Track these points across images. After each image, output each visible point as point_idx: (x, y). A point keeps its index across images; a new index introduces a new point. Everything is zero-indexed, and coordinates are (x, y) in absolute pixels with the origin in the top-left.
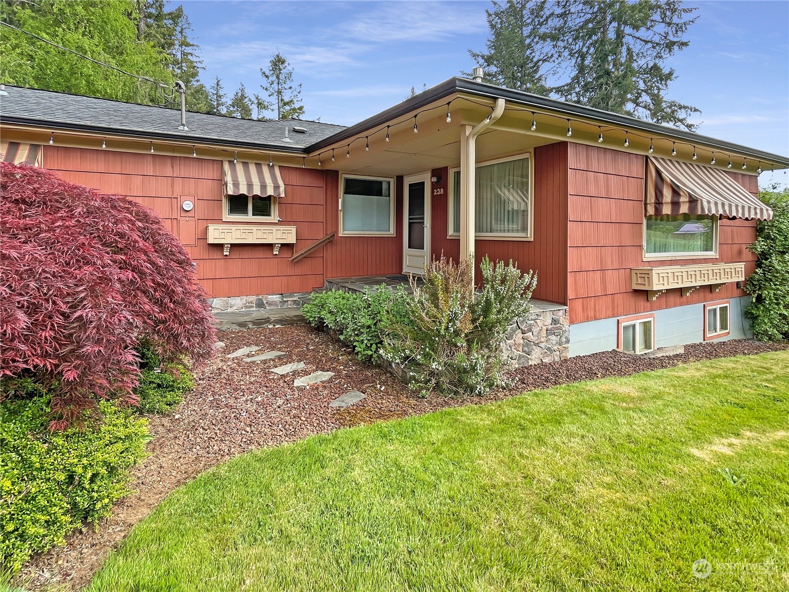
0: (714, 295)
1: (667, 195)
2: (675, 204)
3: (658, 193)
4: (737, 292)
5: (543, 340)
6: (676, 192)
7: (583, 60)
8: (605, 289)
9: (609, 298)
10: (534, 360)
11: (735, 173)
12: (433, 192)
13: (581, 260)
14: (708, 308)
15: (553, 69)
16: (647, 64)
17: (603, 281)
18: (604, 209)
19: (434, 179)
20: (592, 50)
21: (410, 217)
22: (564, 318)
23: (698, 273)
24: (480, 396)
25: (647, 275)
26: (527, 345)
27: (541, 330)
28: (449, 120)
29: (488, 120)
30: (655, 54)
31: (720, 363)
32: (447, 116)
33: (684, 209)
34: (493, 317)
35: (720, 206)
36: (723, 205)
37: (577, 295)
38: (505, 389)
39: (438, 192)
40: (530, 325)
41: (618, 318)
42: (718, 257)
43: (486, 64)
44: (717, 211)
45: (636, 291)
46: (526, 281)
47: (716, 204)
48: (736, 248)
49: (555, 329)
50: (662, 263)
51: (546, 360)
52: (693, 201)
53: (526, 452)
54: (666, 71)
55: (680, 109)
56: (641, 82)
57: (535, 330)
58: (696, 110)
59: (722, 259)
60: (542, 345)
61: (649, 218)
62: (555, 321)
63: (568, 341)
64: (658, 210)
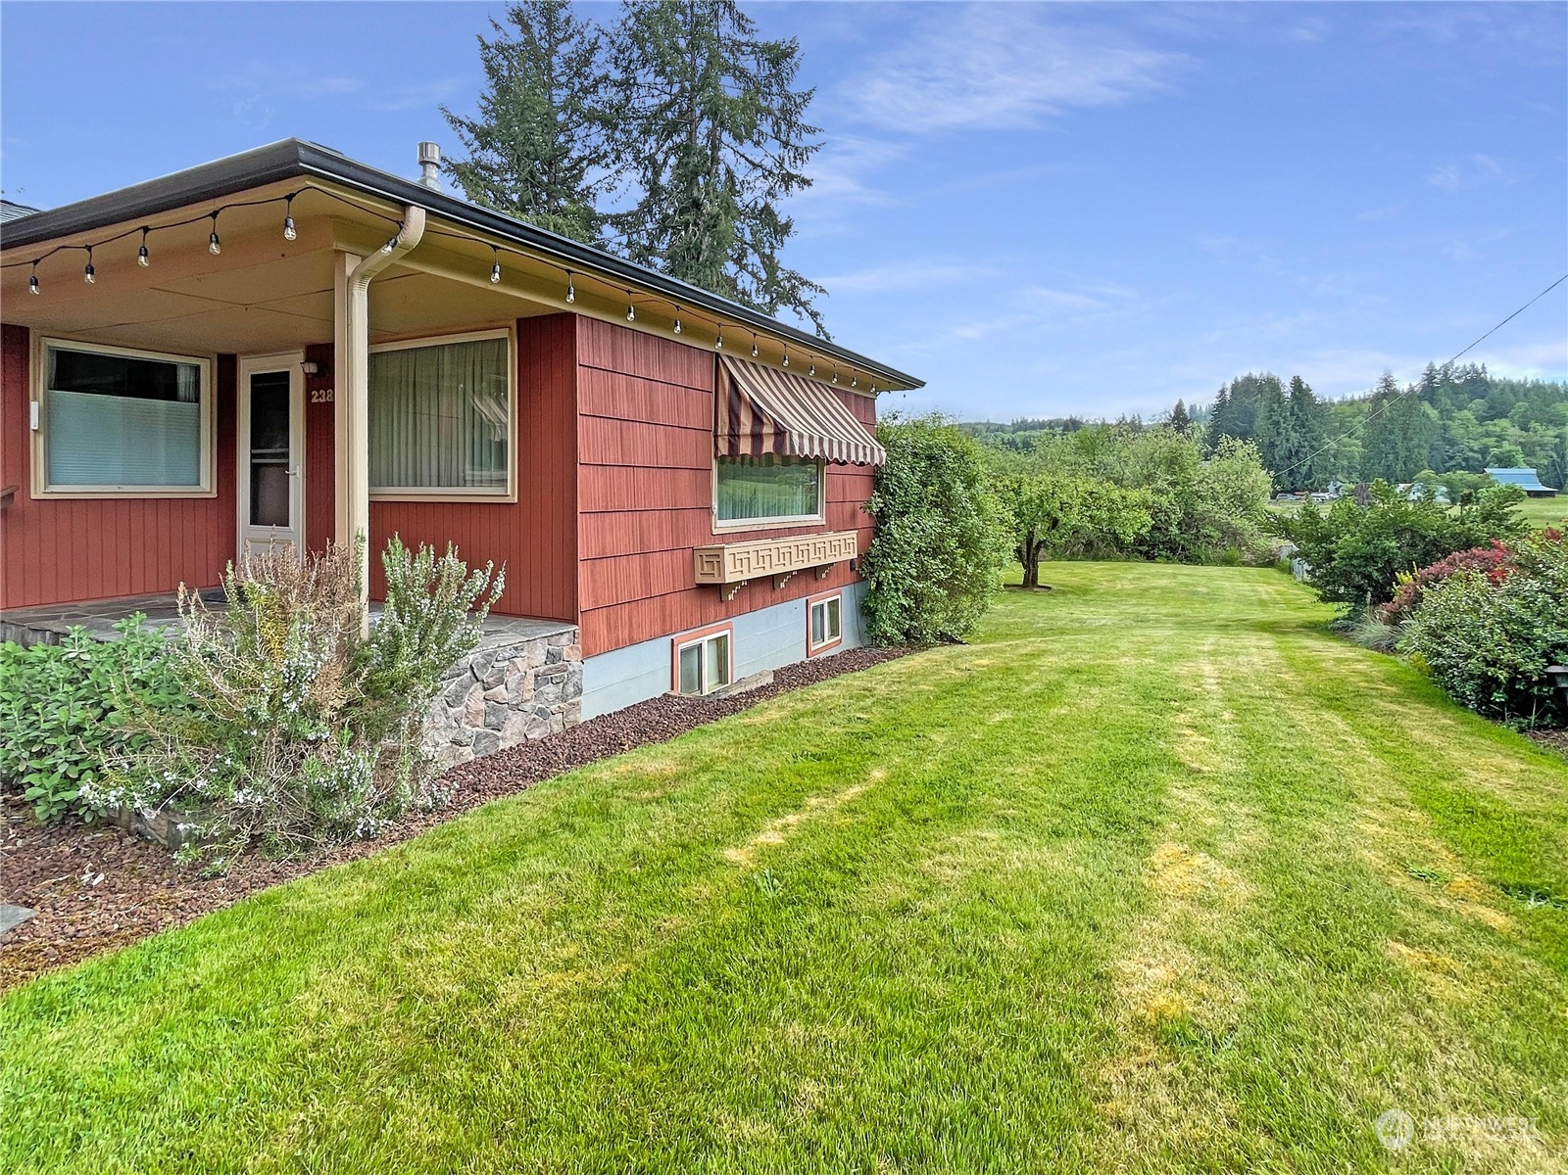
0: (819, 584)
1: (746, 425)
2: (757, 438)
3: (733, 418)
4: (849, 576)
5: (527, 696)
6: (757, 418)
7: (657, 173)
8: (648, 587)
9: (656, 603)
10: (509, 738)
11: (846, 393)
12: (308, 397)
13: (604, 538)
14: (812, 605)
15: (606, 181)
16: (756, 203)
17: (646, 573)
18: (647, 445)
19: (312, 368)
20: (673, 161)
21: (254, 451)
22: (572, 648)
23: (794, 550)
24: (368, 840)
25: (716, 558)
26: (495, 711)
27: (523, 678)
28: (290, 234)
29: (389, 248)
30: (766, 188)
31: (814, 692)
32: (287, 226)
33: (768, 446)
34: (403, 665)
35: (816, 442)
36: (821, 440)
37: (596, 602)
38: (430, 811)
39: (320, 396)
40: (501, 670)
41: (673, 637)
42: (824, 523)
43: (476, 144)
44: (812, 450)
45: (702, 587)
46: (479, 583)
47: (811, 439)
48: (848, 506)
49: (554, 669)
50: (744, 536)
51: (535, 735)
52: (780, 433)
53: (418, 943)
54: (782, 220)
55: (802, 284)
56: (747, 231)
57: (512, 679)
58: (822, 290)
59: (832, 526)
60: (527, 707)
61: (721, 460)
62: (552, 657)
63: (579, 692)
64: (733, 447)
